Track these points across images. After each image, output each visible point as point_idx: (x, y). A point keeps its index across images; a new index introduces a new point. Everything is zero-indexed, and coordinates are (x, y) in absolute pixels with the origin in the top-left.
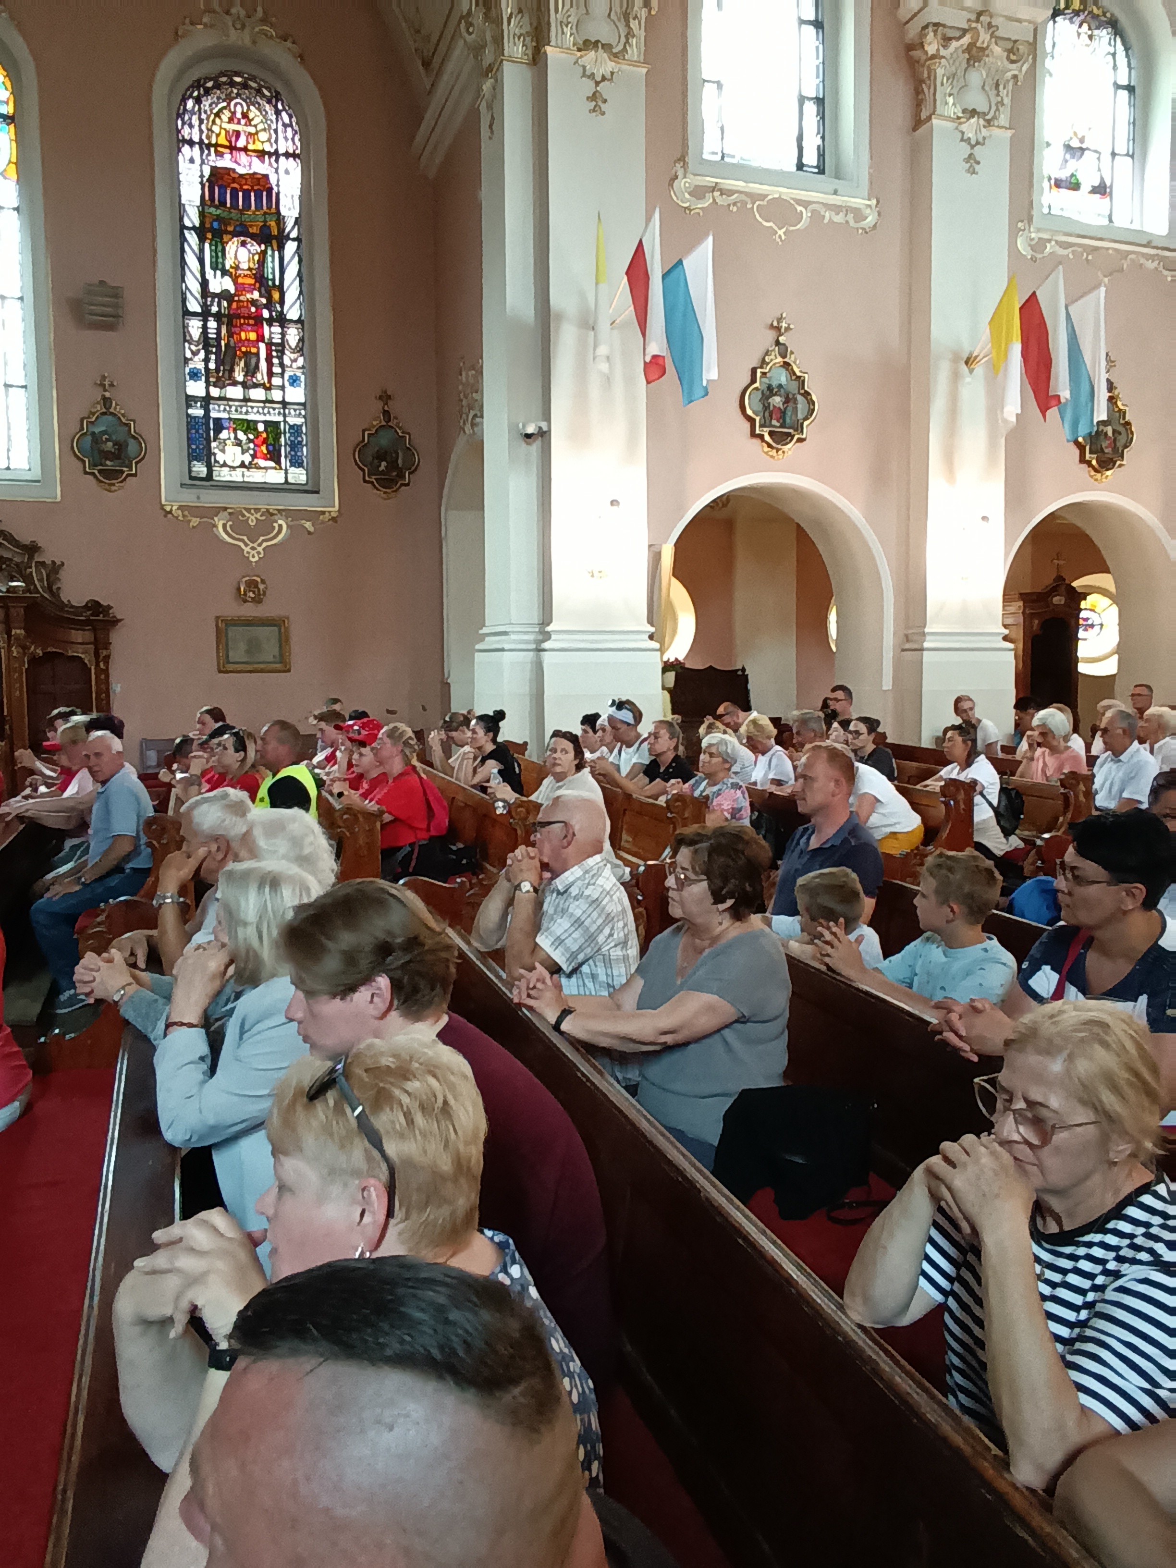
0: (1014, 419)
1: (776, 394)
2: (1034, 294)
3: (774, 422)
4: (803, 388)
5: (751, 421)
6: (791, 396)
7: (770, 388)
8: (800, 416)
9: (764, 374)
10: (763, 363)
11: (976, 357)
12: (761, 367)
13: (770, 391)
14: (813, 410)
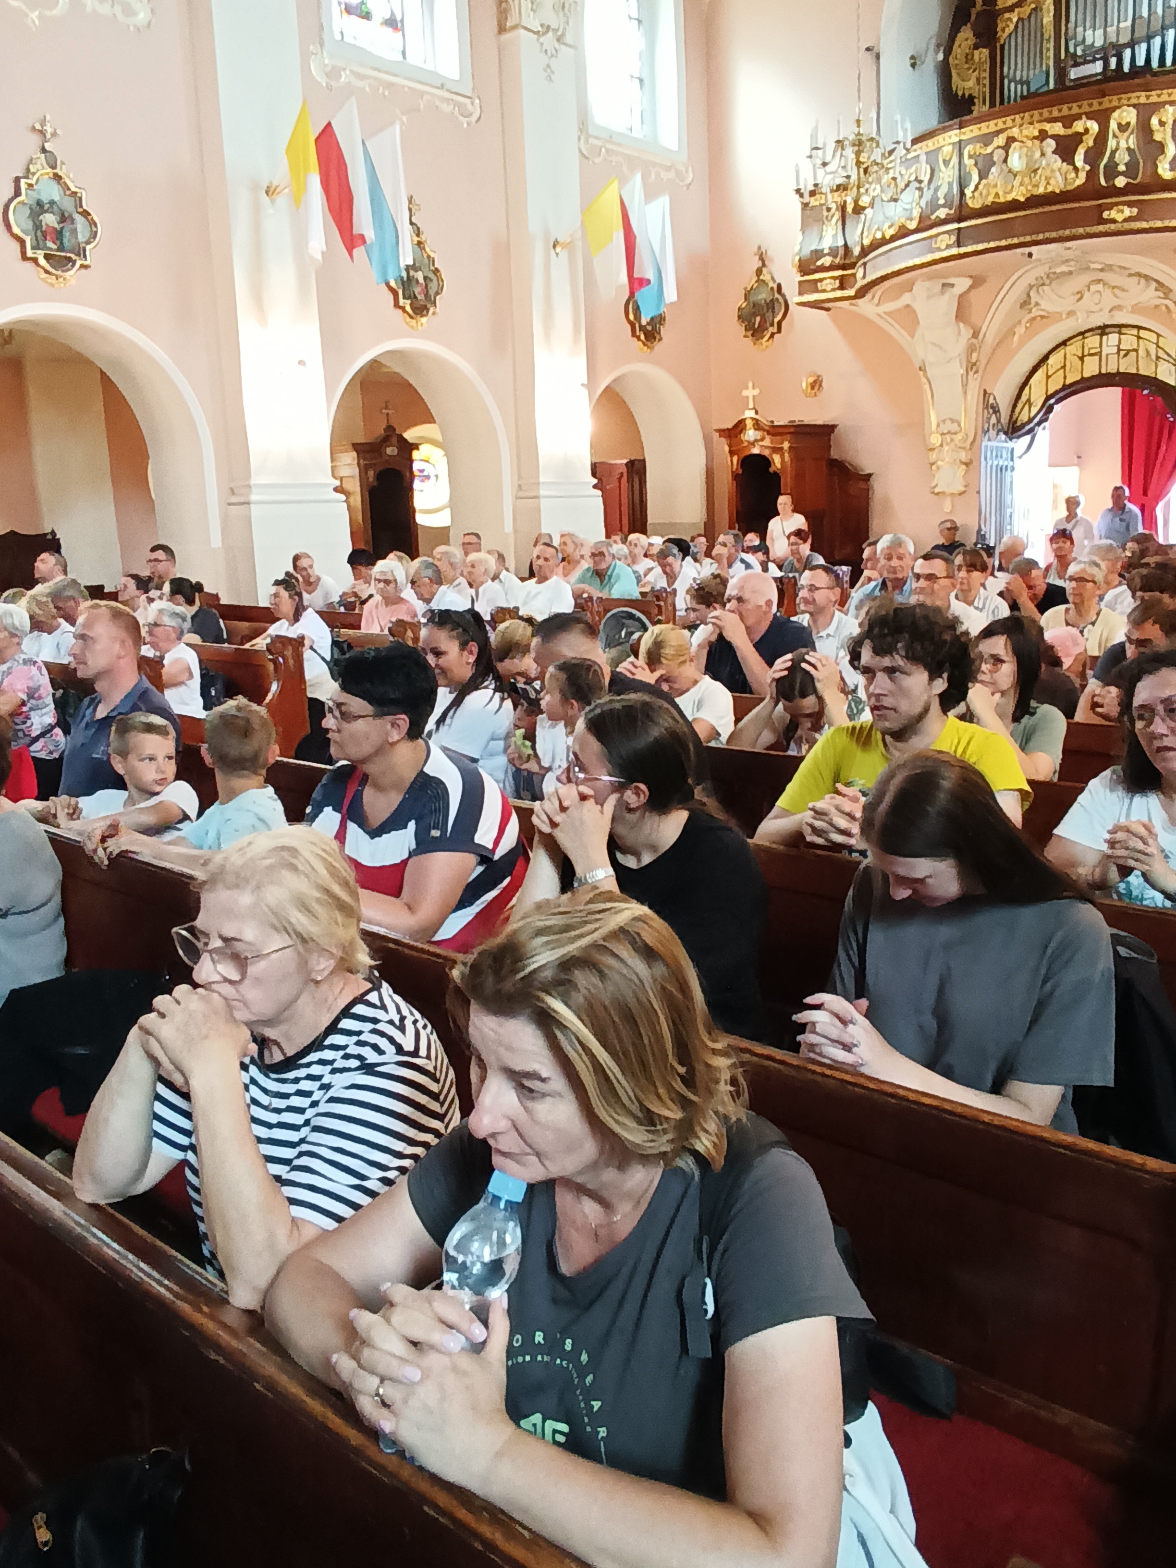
0: (320, 257)
1: (46, 212)
2: (329, 124)
3: (50, 244)
4: (81, 206)
5: (22, 242)
6: (66, 215)
7: (39, 203)
8: (81, 238)
9: (30, 186)
10: (28, 173)
11: (277, 187)
12: (27, 177)
13: (39, 208)
14: (96, 233)
